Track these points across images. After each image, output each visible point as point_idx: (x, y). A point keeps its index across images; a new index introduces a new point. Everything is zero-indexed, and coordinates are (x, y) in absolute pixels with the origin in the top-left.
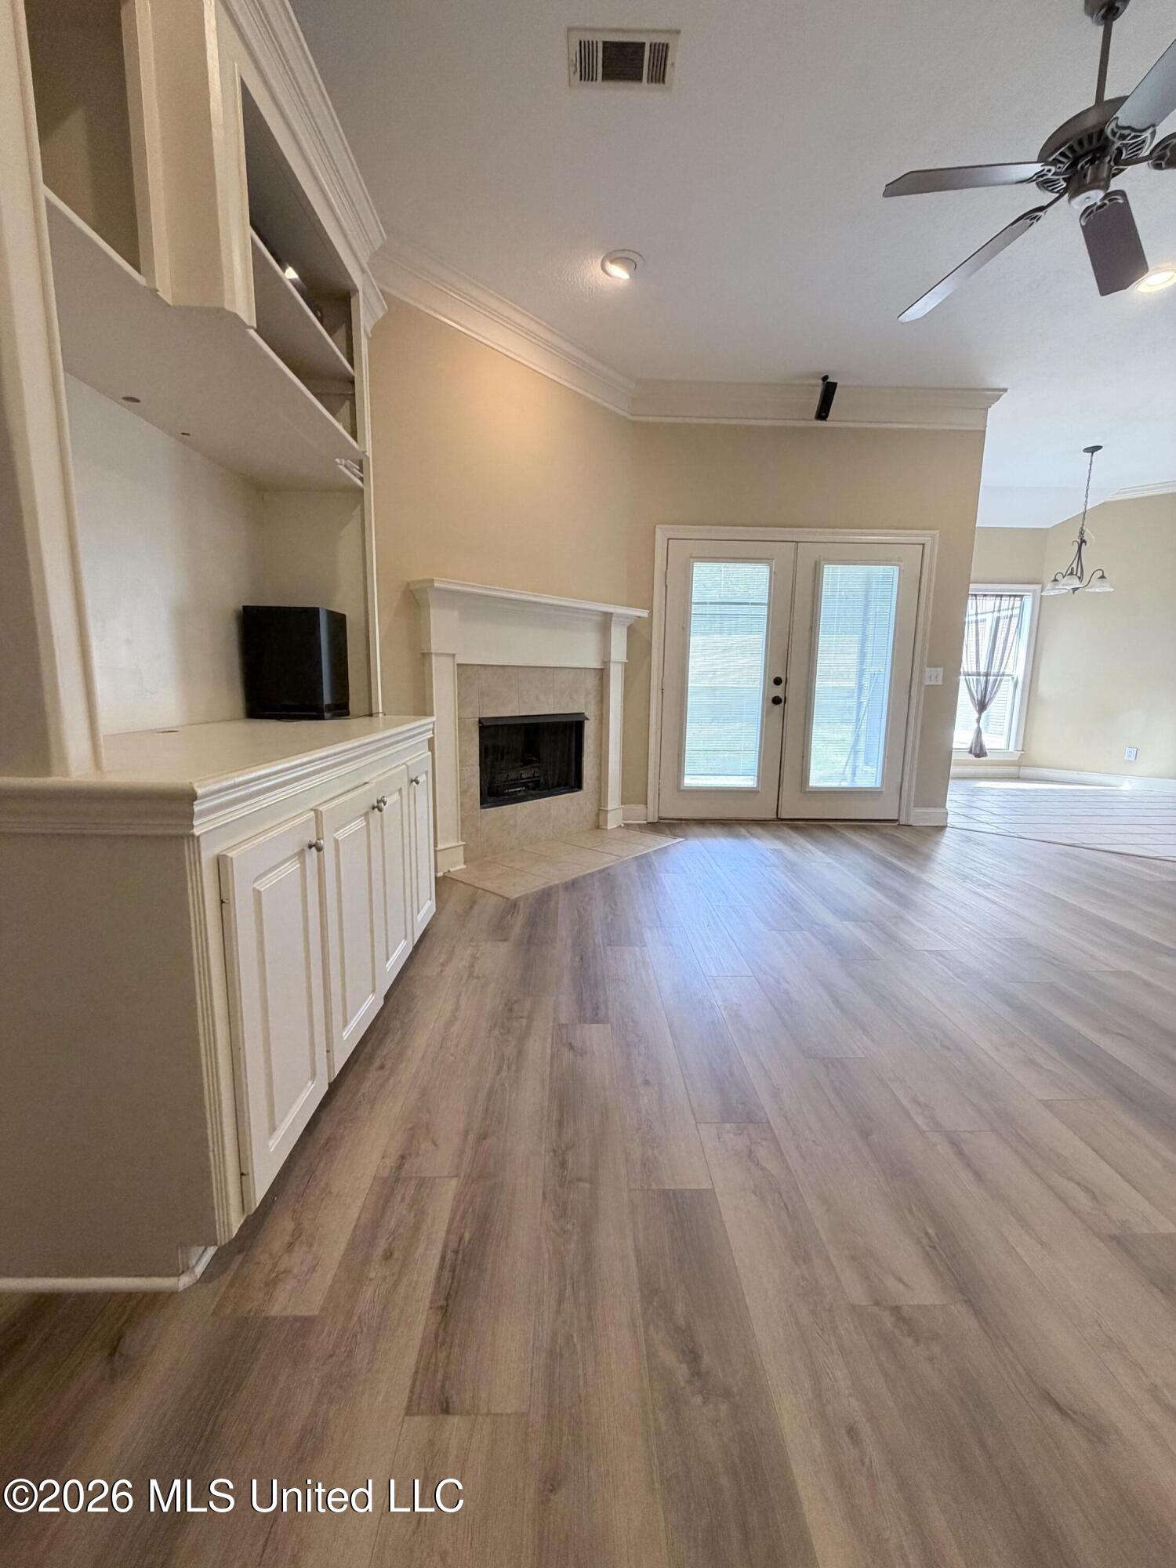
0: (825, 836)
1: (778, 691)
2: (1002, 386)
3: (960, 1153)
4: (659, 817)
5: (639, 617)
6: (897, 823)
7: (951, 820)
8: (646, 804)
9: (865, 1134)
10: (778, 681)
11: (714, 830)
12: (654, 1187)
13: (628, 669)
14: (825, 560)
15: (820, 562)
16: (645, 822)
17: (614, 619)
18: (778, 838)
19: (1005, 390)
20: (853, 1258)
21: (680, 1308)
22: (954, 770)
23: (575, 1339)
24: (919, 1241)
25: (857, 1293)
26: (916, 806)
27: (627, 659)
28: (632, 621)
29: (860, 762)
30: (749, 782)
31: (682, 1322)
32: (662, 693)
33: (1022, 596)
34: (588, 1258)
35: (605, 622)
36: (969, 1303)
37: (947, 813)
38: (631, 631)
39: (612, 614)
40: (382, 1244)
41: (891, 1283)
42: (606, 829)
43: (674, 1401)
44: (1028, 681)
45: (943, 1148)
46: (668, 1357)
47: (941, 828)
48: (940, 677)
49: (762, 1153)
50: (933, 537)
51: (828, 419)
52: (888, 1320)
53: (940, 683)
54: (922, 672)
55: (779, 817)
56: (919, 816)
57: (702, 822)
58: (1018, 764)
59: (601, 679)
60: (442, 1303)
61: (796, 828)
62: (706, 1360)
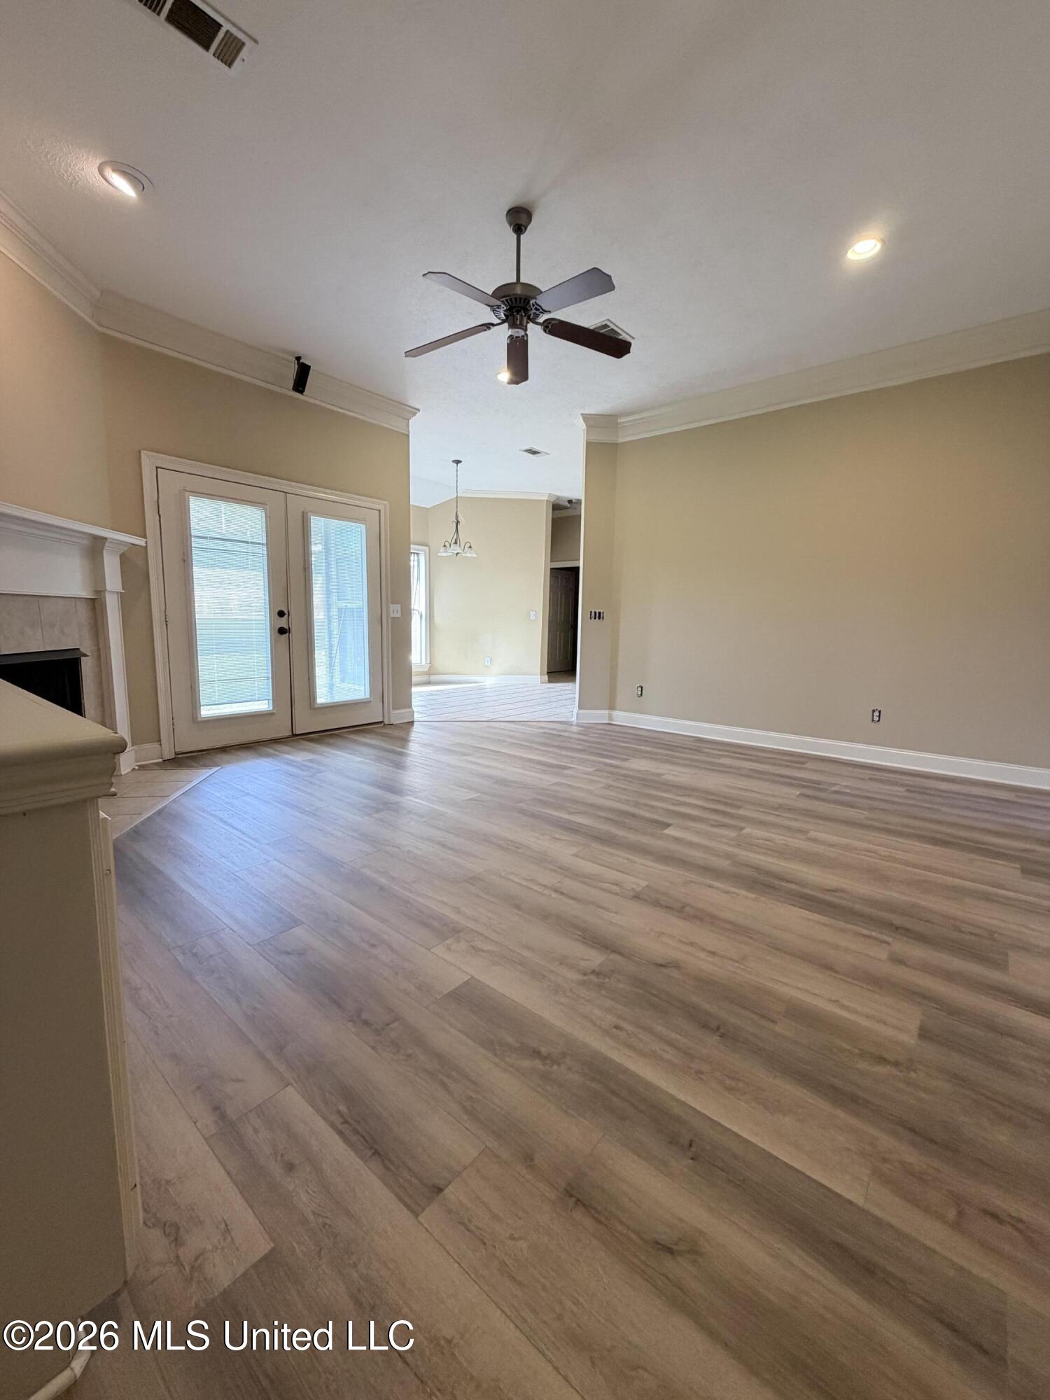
0: (339, 742)
1: (283, 623)
2: (417, 407)
3: (562, 893)
4: (175, 753)
5: (133, 544)
6: (382, 725)
7: (416, 716)
8: (160, 741)
9: (518, 907)
10: (281, 614)
11: (242, 754)
12: (439, 997)
13: (123, 598)
14: (311, 512)
15: (307, 513)
16: (161, 760)
17: (107, 544)
18: (305, 750)
19: (419, 410)
20: (561, 964)
21: (510, 1040)
22: (414, 679)
23: (474, 1096)
24: (578, 940)
25: (574, 976)
26: (394, 709)
27: (123, 589)
28: (126, 549)
29: (337, 679)
30: (264, 706)
31: (518, 1045)
32: (167, 625)
33: (418, 554)
34: (439, 1056)
35: (95, 547)
36: (614, 951)
37: (413, 712)
38: (124, 559)
39: (106, 539)
40: (276, 1169)
41: (582, 963)
42: (121, 775)
43: (545, 1077)
44: (428, 614)
45: (554, 895)
46: (526, 1063)
47: (412, 723)
48: (399, 611)
49: (479, 944)
50: (385, 505)
51: (304, 393)
52: (593, 977)
53: (399, 615)
54: (388, 608)
55: (294, 733)
56: (397, 717)
57: (224, 750)
58: (429, 673)
59: (94, 609)
60: (370, 1153)
61: (311, 740)
62: (544, 1050)
